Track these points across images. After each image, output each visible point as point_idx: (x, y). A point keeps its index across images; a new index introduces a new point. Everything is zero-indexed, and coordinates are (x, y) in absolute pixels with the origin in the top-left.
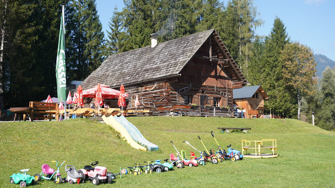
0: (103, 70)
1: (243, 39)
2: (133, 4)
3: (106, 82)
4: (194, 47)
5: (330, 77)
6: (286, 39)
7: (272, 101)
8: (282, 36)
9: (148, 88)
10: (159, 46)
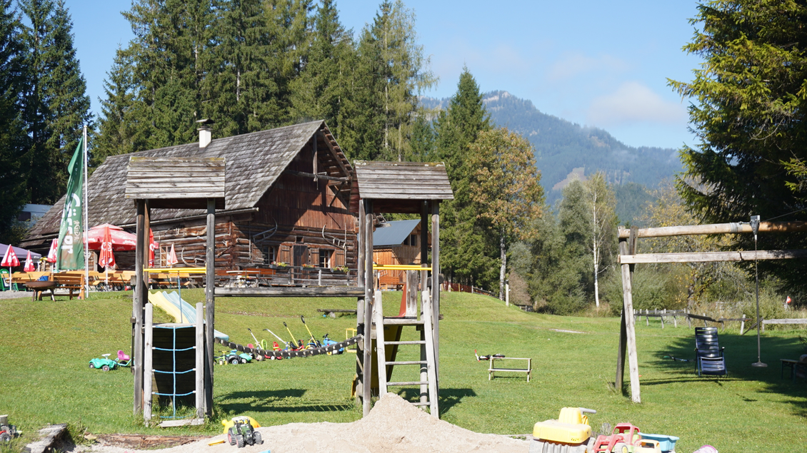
0: (97, 187)
1: (392, 113)
2: (154, 35)
3: (106, 213)
4: (285, 155)
5: (578, 199)
6: (484, 120)
7: (448, 250)
8: (473, 113)
9: (194, 230)
10: (215, 145)
